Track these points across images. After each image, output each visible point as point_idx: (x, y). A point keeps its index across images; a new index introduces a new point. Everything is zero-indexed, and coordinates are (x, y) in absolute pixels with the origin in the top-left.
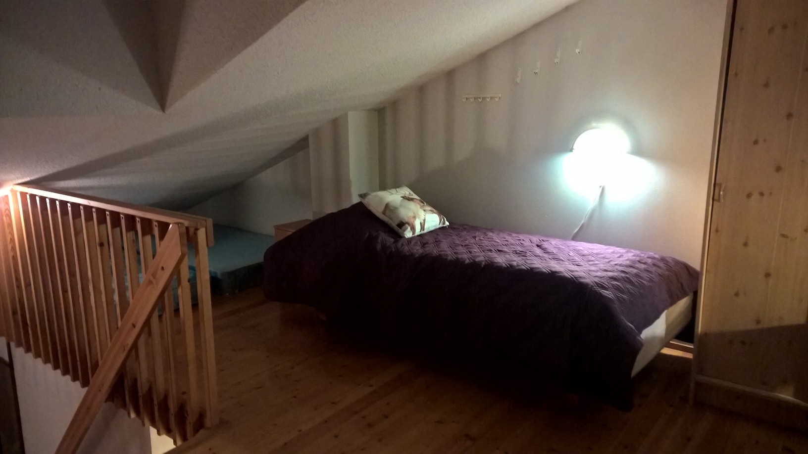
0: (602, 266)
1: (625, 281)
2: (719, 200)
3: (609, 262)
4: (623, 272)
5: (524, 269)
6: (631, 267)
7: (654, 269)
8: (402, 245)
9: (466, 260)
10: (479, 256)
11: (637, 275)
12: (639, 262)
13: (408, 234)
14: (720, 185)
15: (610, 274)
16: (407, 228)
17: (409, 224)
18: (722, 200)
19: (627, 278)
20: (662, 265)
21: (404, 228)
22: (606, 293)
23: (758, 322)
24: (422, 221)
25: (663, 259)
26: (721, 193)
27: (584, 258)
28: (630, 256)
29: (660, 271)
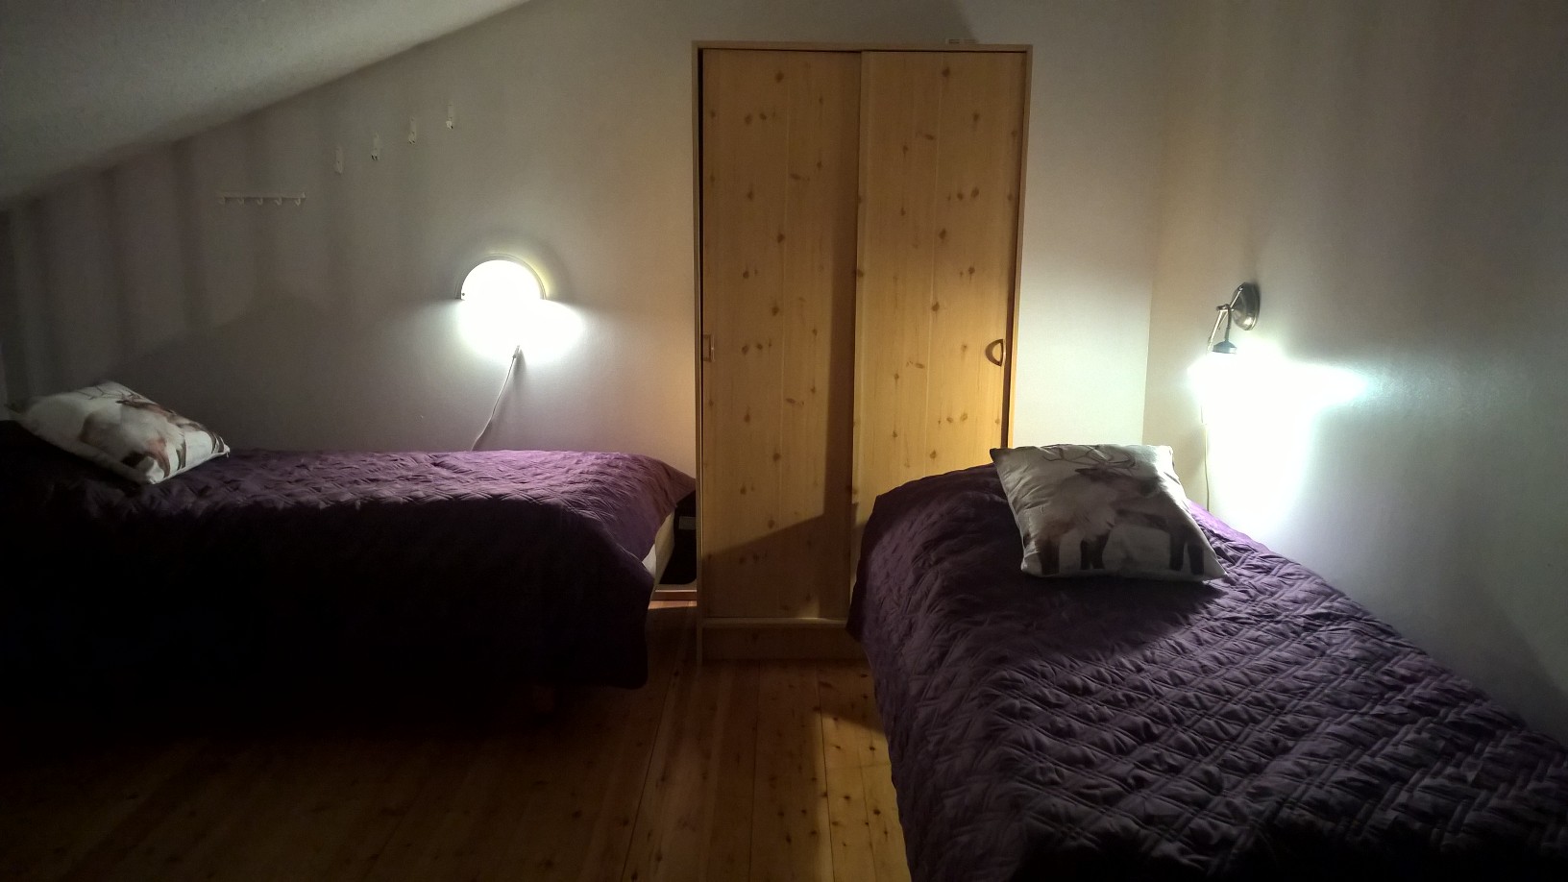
0: (563, 478)
1: (603, 493)
2: (710, 360)
3: (567, 472)
4: (596, 481)
5: (441, 501)
6: (602, 473)
7: (629, 474)
8: (153, 498)
9: (318, 504)
10: (342, 494)
11: (615, 484)
12: (608, 465)
13: (156, 476)
14: (709, 337)
15: (581, 486)
16: (152, 464)
17: (153, 455)
18: (713, 360)
19: (605, 489)
20: (636, 467)
21: (141, 465)
22: (587, 513)
23: (771, 524)
24: (180, 447)
25: (635, 459)
26: (712, 349)
27: (525, 471)
28: (591, 458)
29: (639, 476)
